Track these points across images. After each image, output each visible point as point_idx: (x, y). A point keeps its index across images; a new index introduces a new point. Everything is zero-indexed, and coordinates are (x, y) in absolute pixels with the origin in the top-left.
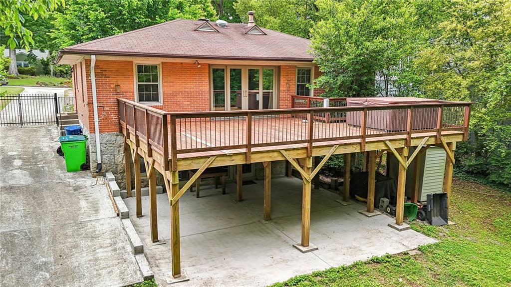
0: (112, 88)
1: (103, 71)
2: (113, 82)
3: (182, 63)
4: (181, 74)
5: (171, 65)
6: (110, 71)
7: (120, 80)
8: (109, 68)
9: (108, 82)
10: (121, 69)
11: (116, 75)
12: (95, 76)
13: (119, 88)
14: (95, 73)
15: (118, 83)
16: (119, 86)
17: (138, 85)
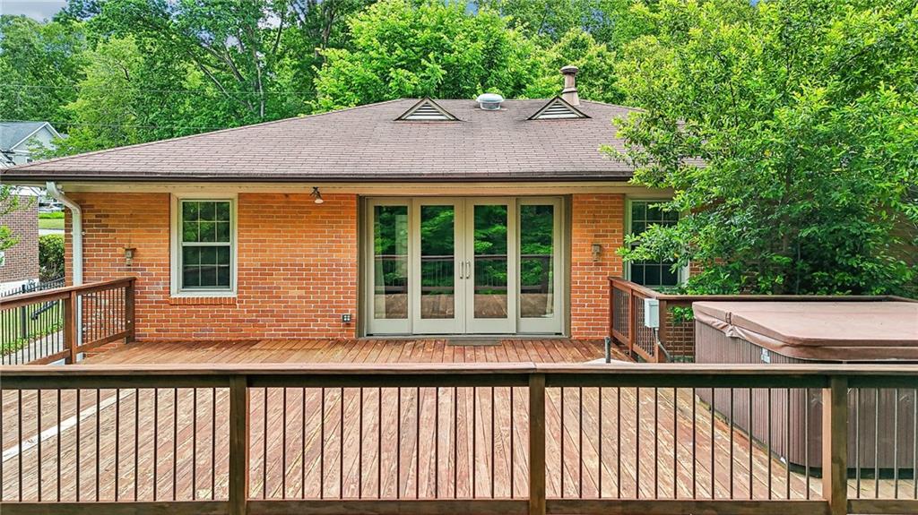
0: (119, 255)
1: (101, 216)
2: (122, 241)
3: (287, 195)
4: (285, 222)
5: (261, 199)
6: (117, 216)
7: (139, 236)
8: (115, 211)
9: (110, 241)
10: (140, 211)
11: (130, 226)
12: (83, 227)
13: (133, 255)
14: (83, 221)
15: (134, 245)
16: (134, 250)
17: (184, 247)
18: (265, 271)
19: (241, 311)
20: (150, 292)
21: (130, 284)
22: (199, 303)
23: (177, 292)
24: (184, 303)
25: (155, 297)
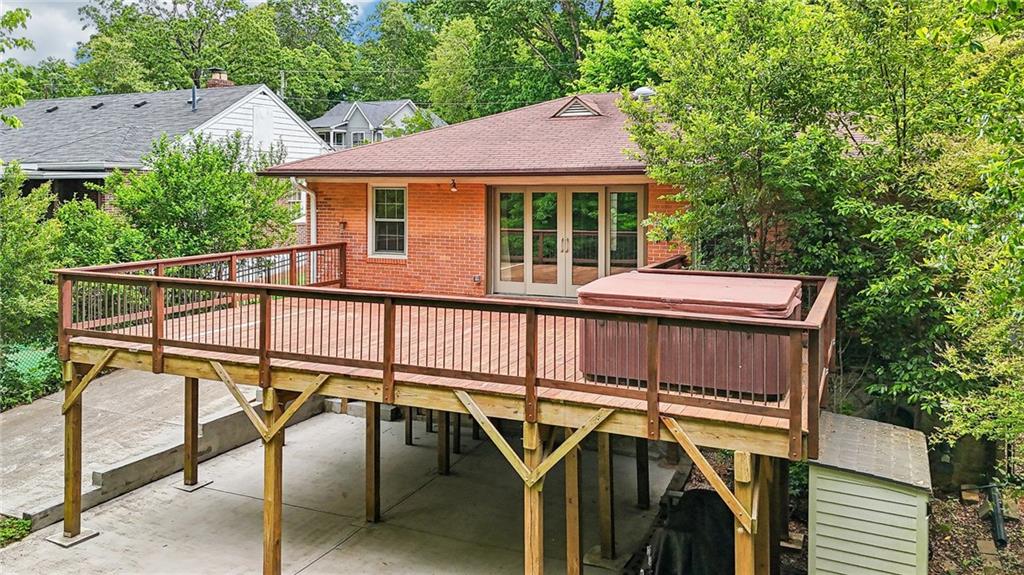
0: (337, 227)
1: (327, 199)
2: (339, 216)
6: (336, 199)
7: (349, 214)
8: (335, 196)
9: (332, 216)
11: (343, 206)
12: (317, 207)
13: (344, 227)
14: (317, 202)
15: (345, 219)
16: (345, 223)
17: (376, 222)
18: (425, 241)
19: (409, 270)
20: (355, 254)
21: (342, 247)
22: (384, 262)
23: (372, 254)
24: (375, 262)
25: (357, 257)
